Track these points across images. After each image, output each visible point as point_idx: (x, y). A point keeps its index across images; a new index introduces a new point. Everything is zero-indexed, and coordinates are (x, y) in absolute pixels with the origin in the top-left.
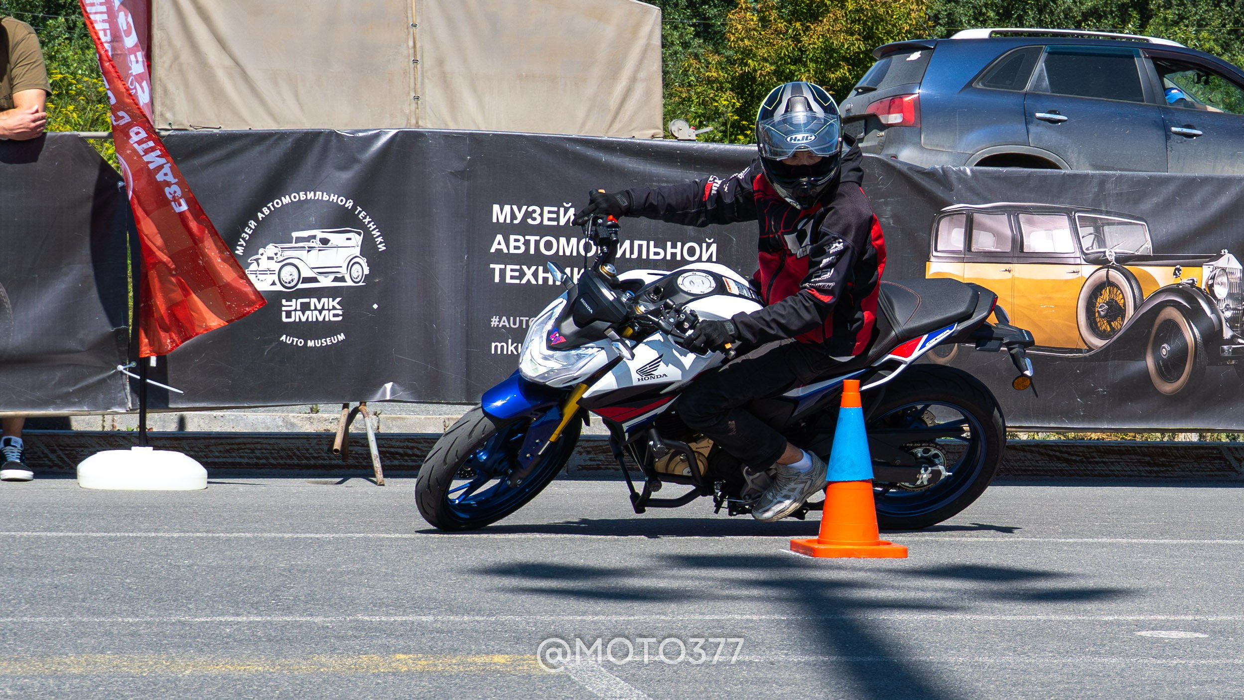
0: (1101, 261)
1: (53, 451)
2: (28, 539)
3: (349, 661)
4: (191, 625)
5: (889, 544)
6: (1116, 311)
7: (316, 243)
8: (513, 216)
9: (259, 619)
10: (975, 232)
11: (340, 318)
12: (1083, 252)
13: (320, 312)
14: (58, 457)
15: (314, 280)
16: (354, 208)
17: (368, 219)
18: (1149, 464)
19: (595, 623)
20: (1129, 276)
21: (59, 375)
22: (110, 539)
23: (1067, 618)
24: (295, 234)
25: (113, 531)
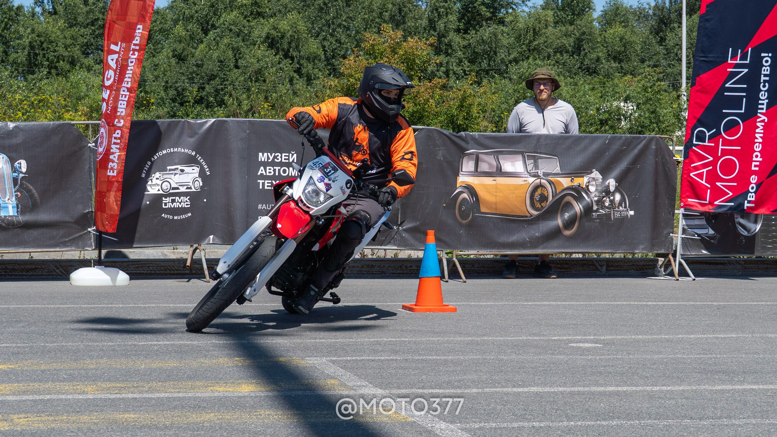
0: (536, 176)
1: (58, 269)
2: (54, 308)
3: (214, 361)
4: (138, 346)
5: (447, 306)
6: (544, 198)
7: (178, 172)
8: (268, 158)
9: (168, 343)
10: (479, 163)
11: (189, 206)
12: (528, 172)
13: (180, 203)
14: (60, 271)
15: (178, 188)
16: (196, 155)
17: (202, 160)
18: (560, 268)
19: (322, 343)
20: (550, 182)
21: (61, 232)
22: (91, 308)
23: (536, 338)
24: (168, 168)
25: (92, 304)
